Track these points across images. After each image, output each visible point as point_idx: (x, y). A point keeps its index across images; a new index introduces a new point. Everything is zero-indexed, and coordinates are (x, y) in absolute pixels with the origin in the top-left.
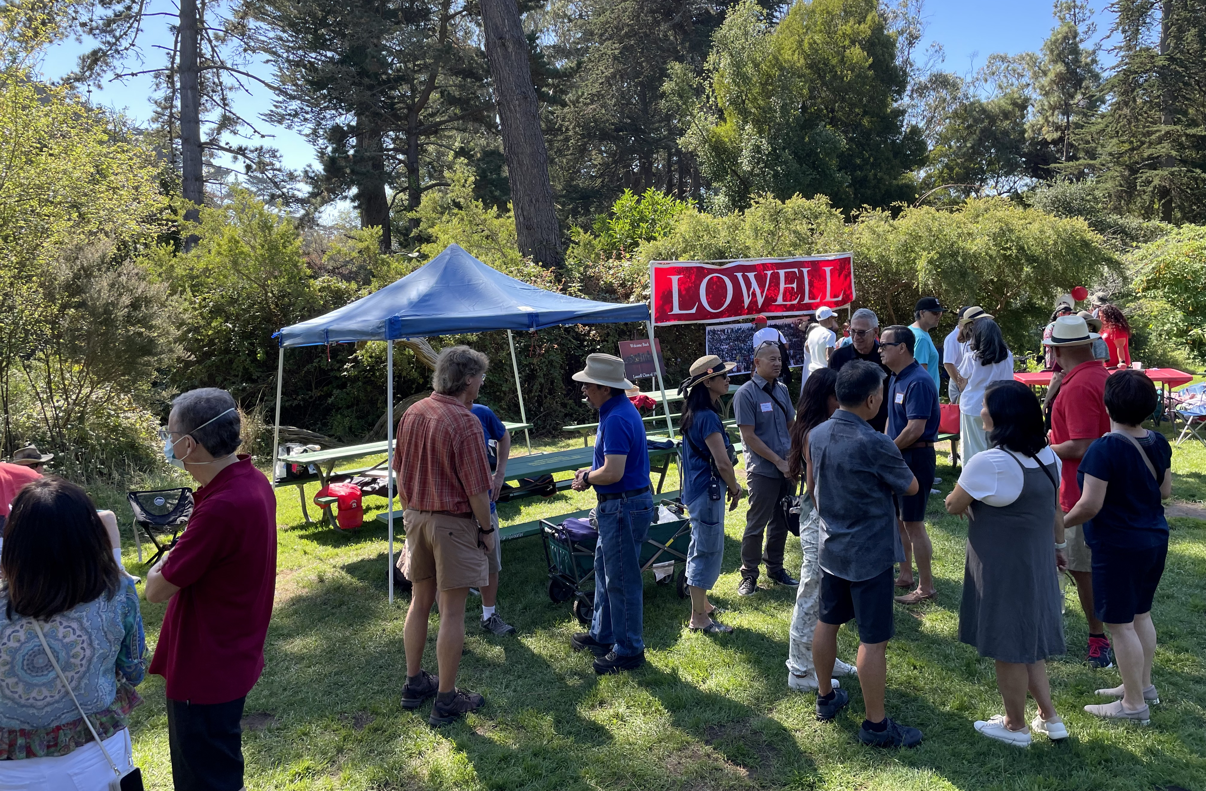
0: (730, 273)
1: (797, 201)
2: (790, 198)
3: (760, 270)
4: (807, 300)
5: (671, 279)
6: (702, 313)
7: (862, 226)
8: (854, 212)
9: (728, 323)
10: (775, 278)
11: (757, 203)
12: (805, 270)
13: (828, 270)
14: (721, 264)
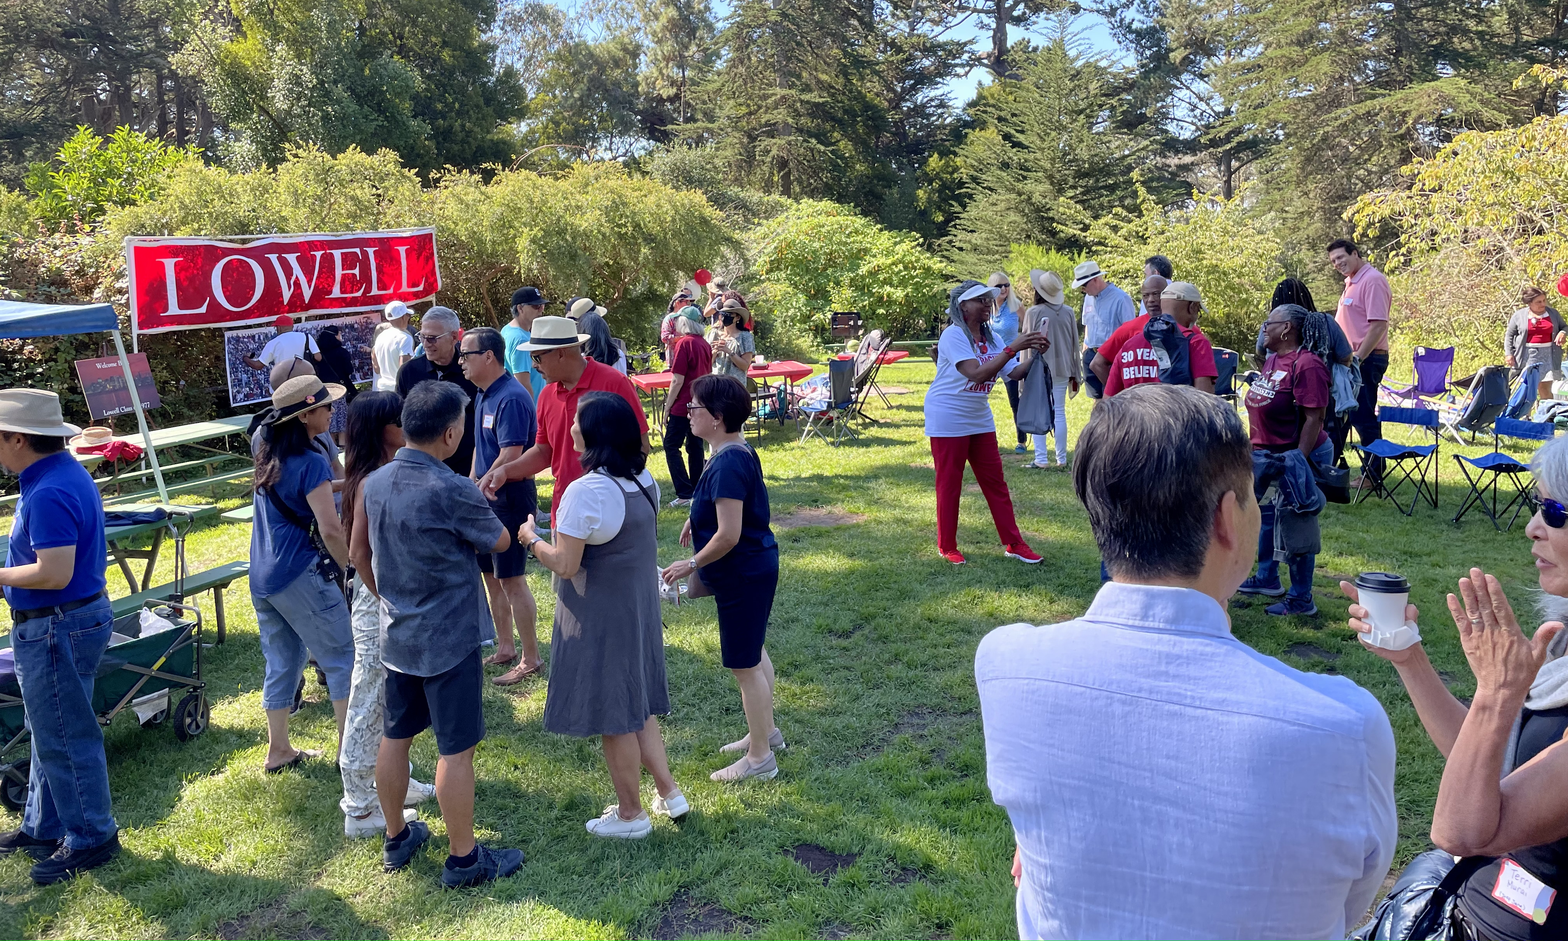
0: (259, 254)
1: (353, 156)
2: (344, 152)
3: (304, 250)
4: (375, 291)
5: (162, 264)
6: (217, 313)
7: (446, 192)
8: (434, 174)
9: (260, 325)
10: (328, 261)
11: (296, 156)
12: (371, 251)
13: (402, 250)
14: (244, 242)
